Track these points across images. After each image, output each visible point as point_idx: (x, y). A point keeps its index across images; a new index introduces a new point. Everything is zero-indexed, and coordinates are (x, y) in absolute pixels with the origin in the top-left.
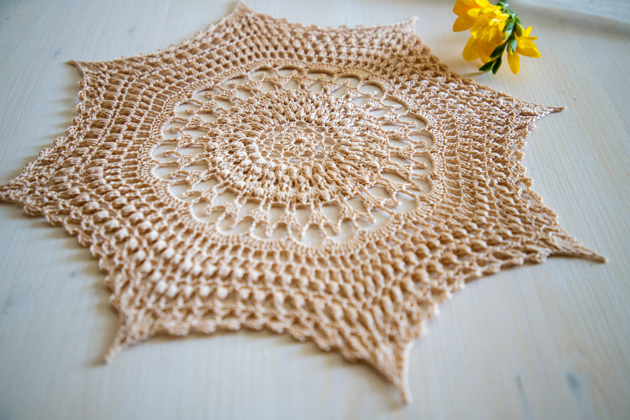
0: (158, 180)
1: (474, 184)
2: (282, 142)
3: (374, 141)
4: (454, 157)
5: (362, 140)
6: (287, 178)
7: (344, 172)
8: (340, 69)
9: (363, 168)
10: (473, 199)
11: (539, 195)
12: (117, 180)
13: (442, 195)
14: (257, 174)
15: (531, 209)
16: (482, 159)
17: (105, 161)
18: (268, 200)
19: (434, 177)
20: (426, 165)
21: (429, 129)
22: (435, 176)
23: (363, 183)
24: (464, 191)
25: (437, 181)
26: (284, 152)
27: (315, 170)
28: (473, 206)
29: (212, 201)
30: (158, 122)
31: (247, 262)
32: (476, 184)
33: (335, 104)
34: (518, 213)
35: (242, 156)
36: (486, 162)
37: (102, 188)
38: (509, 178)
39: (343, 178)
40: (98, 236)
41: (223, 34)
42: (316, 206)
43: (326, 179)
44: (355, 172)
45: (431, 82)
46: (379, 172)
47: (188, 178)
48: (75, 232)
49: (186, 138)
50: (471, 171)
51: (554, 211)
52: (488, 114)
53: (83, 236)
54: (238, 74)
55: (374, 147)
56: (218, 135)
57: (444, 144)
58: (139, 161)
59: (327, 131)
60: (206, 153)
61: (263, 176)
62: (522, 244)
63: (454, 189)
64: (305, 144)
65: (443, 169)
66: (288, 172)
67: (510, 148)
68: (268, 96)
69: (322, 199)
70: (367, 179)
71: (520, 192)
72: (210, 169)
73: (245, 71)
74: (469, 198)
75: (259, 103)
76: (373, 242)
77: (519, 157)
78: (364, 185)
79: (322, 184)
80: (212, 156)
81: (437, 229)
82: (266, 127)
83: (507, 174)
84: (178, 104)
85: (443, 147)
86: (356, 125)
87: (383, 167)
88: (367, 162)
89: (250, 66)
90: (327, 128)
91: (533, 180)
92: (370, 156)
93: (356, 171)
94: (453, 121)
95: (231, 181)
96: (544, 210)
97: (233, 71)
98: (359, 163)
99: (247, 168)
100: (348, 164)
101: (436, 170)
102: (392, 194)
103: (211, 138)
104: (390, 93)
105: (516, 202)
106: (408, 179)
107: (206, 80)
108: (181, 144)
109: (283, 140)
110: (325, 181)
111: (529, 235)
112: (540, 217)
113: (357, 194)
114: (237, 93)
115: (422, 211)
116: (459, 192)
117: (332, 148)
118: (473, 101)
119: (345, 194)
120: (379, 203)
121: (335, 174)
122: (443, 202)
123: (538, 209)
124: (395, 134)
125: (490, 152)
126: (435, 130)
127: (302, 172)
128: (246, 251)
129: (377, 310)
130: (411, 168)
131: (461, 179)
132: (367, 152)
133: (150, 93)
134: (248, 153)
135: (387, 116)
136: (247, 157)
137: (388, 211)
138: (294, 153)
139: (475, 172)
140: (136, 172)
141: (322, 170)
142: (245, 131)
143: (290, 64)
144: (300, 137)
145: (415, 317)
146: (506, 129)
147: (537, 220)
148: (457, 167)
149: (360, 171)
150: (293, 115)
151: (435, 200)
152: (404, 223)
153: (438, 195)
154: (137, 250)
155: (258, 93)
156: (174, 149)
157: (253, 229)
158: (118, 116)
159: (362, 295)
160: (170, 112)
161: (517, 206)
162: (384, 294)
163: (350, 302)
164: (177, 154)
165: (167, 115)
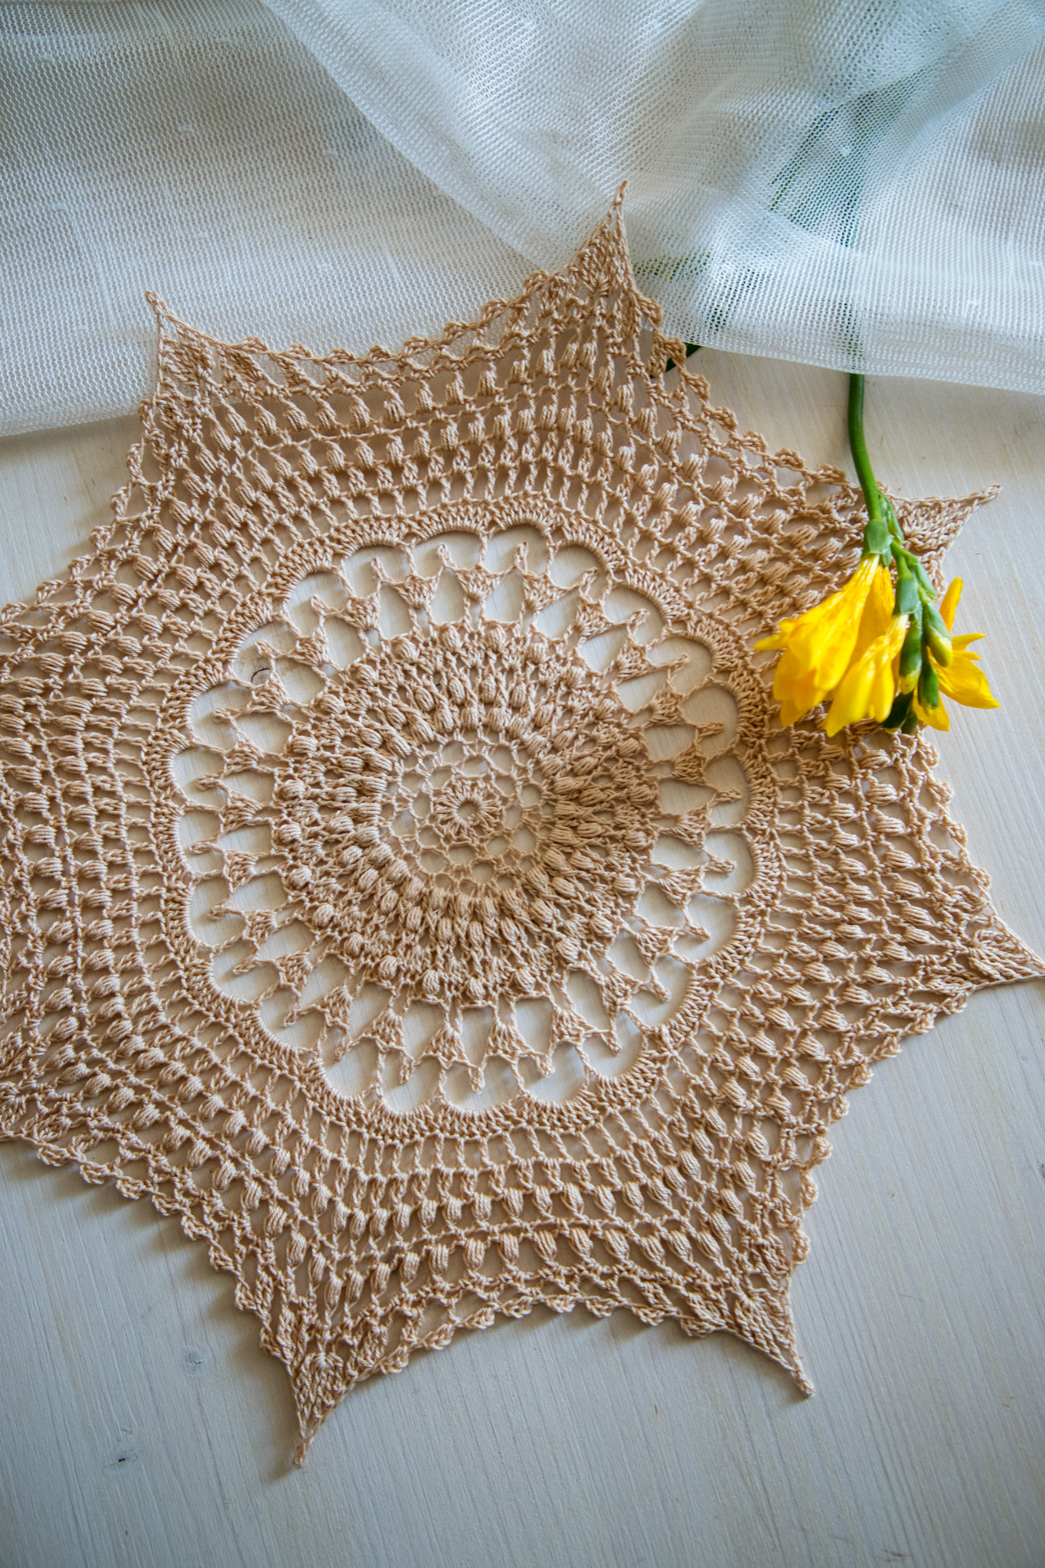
0: (231, 1003)
2: (433, 819)
13: (780, 879)
14: (415, 930)
18: (454, 1003)
24: (815, 851)
25: (762, 839)
26: (446, 846)
28: (841, 896)
30: (161, 833)
31: (459, 1178)
33: (509, 649)
35: (370, 883)
47: (283, 980)
49: (237, 864)
56: (294, 841)
59: (515, 755)
60: (292, 897)
61: (426, 932)
63: (795, 850)
65: (770, 799)
66: (476, 916)
68: (356, 677)
72: (318, 938)
74: (830, 874)
75: (343, 705)
78: (631, 901)
80: (308, 905)
82: (381, 781)
84: (171, 762)
86: (568, 713)
88: (619, 834)
90: (513, 746)
95: (368, 961)
99: (392, 915)
102: (682, 906)
103: (285, 851)
104: (619, 572)
108: (234, 884)
109: (432, 810)
113: (622, 930)
114: (283, 684)
116: (807, 857)
117: (541, 811)
121: (569, 888)
122: (784, 898)
124: (656, 717)
128: (451, 1142)
129: (718, 1219)
130: (709, 813)
133: (96, 738)
134: (379, 871)
135: (624, 660)
136: (382, 882)
142: (345, 807)
144: (467, 795)
150: (428, 729)
151: (769, 897)
152: (722, 983)
153: (771, 878)
154: (263, 1203)
155: (329, 669)
156: (226, 902)
157: (445, 1083)
158: (70, 836)
159: (683, 1193)
160: (169, 791)
161: (916, 871)
162: (722, 1182)
163: (669, 1218)
164: (236, 913)
165: (170, 803)
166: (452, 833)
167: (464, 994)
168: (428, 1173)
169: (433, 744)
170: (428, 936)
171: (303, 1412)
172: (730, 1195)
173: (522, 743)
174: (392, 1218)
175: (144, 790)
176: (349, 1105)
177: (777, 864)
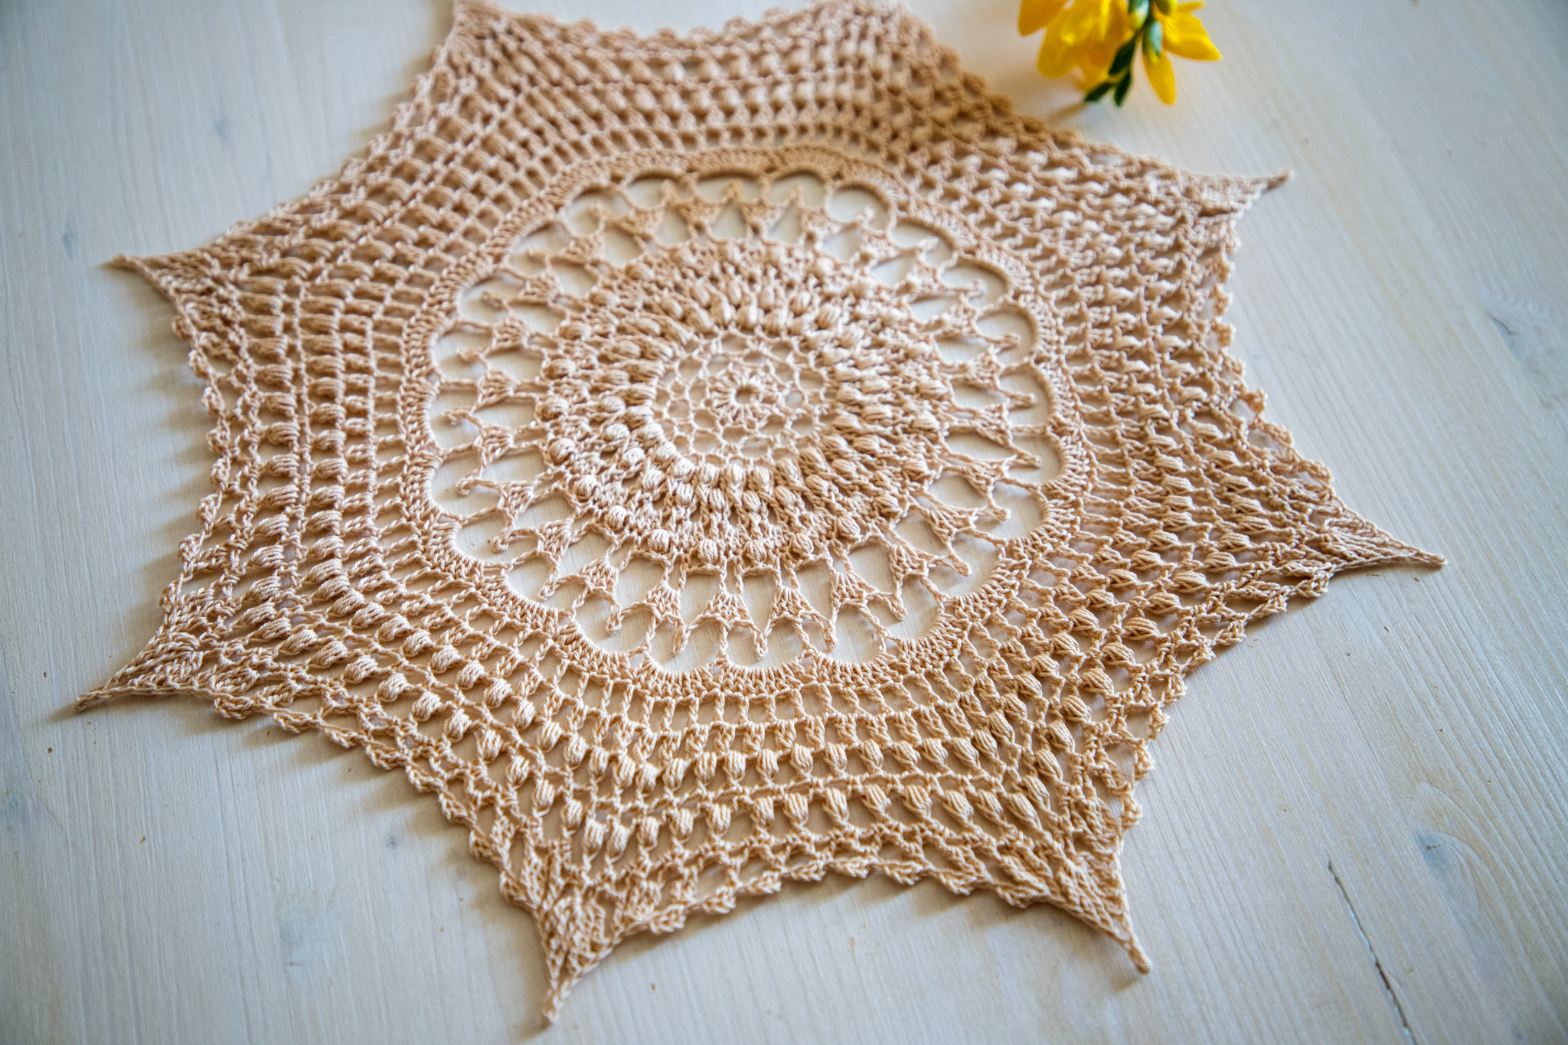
0: (475, 565)
1: (1147, 429)
2: (708, 403)
3: (907, 356)
4: (1089, 366)
5: (881, 359)
6: (754, 502)
7: (869, 458)
8: (771, 160)
9: (904, 437)
10: (1153, 470)
11: (1284, 429)
12: (384, 587)
13: (1089, 474)
14: (686, 505)
15: (1275, 470)
16: (1146, 357)
17: (336, 541)
18: (731, 566)
19: (1060, 429)
20: (1033, 397)
21: (1016, 297)
22: (1060, 424)
23: (917, 477)
24: (1130, 451)
25: (1070, 439)
26: (721, 428)
27: (807, 468)
28: (1160, 488)
29: (614, 595)
30: (410, 405)
31: (742, 732)
32: (1151, 430)
33: (790, 266)
34: (1252, 487)
35: (636, 460)
36: (1158, 367)
37: (364, 614)
38: (1216, 398)
39: (871, 475)
40: (409, 738)
41: (457, 100)
42: (837, 558)
43: (837, 484)
44: (891, 451)
45: (987, 157)
46: (942, 440)
47: (540, 547)
48: (352, 739)
49: (492, 436)
50: (1133, 399)
51: (1321, 465)
52: (1133, 229)
53: (374, 747)
54: (539, 222)
55: (913, 375)
56: (559, 414)
57: (1059, 333)
58: (413, 524)
59: (796, 348)
60: (552, 469)
61: (699, 505)
62: (1277, 563)
63: (1108, 451)
64: (761, 397)
65: (1072, 404)
66: (750, 484)
67: (1199, 314)
68: (632, 275)
69: (842, 537)
70: (923, 466)
71: (1244, 431)
72: (579, 510)
73: (550, 207)
74: (1145, 469)
75: (618, 300)
76: (979, 623)
77: (1222, 336)
78: (921, 481)
79: (833, 500)
80: (569, 476)
82: (660, 367)
83: (1208, 387)
84: (432, 341)
85: (1058, 342)
86: (856, 318)
87: (947, 425)
88: (909, 419)
89: (557, 190)
90: (795, 341)
91: (1266, 397)
92: (911, 403)
93: (894, 448)
94: (1062, 263)
95: (635, 534)
96: (1302, 467)
97: (524, 215)
98: (894, 425)
99: (657, 491)
100: (872, 433)
101: (1059, 408)
102: (985, 491)
103: (547, 425)
104: (903, 207)
105: (1242, 456)
106: (1006, 443)
107: (471, 256)
108: (487, 455)
109: (708, 395)
110: (835, 489)
111: (1285, 538)
112: (1296, 485)
113: (912, 508)
114: (558, 279)
115: (1058, 524)
116: (1122, 456)
117: (822, 397)
118: (1090, 197)
119: (889, 516)
120: (966, 523)
121: (850, 468)
122: (1095, 490)
123: (1290, 468)
124: (948, 327)
125: (1159, 336)
126: (1030, 297)
127: (780, 477)
128: (733, 703)
129: (1035, 782)
130: (1005, 414)
131: (1118, 423)
132: (902, 390)
133: (354, 320)
134: (646, 450)
135: (915, 279)
136: (649, 461)
137: (989, 539)
138: (745, 426)
139: (1141, 399)
140: (418, 554)
141: (822, 464)
142: (617, 389)
143: (649, 166)
144: (745, 381)
145: (1111, 782)
146: (1180, 265)
147: (1293, 496)
148: (1101, 392)
149: (902, 447)
150: (707, 320)
151: (1078, 489)
152: (1030, 562)
153: (1080, 474)
154: (504, 753)
155: (604, 268)
156: (477, 474)
157: (726, 647)
158: (310, 407)
159: (995, 757)
160: (424, 368)
161: (1245, 468)
162: (1038, 744)
163: (977, 777)
164: (488, 485)
165: (422, 380)
166: (730, 416)
167: (744, 557)
168: (707, 728)
169: (709, 334)
170: (701, 509)
171: (554, 962)
172: (1047, 756)
173: (805, 340)
174: (663, 772)
175: (397, 367)
176: (614, 660)
177: (1087, 461)
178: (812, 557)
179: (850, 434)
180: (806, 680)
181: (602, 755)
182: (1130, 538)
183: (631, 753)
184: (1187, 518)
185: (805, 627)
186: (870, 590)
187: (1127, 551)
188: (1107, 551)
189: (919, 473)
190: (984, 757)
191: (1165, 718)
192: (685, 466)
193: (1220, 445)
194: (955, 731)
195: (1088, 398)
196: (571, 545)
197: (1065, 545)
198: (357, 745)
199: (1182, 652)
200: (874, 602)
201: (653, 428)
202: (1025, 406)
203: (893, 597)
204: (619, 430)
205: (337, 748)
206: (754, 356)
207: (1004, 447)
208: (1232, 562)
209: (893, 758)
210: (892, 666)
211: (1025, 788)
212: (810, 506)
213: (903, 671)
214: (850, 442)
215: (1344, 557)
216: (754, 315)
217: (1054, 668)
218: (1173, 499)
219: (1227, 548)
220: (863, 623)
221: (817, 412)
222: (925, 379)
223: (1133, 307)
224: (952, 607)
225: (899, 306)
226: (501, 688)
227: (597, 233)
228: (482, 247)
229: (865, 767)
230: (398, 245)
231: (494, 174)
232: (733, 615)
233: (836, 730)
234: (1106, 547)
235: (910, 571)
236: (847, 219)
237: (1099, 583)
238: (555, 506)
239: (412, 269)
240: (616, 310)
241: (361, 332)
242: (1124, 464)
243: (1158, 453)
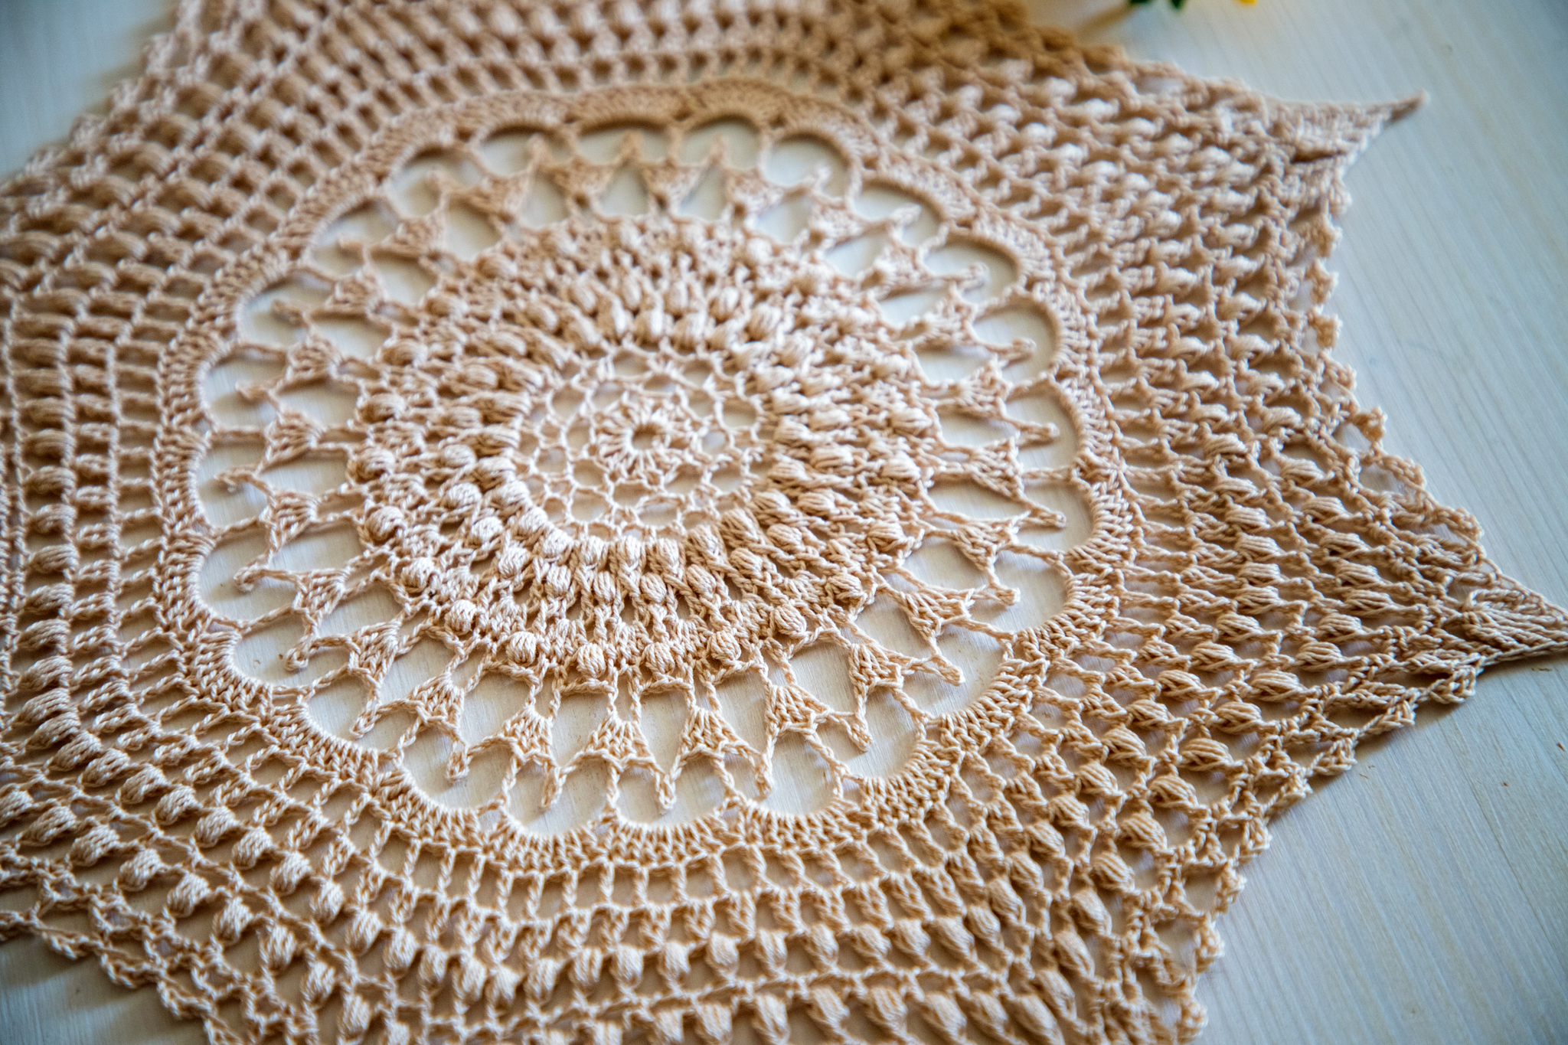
0: (260, 690)
1: (1214, 469)
2: (594, 450)
3: (875, 375)
4: (1132, 381)
5: (837, 381)
6: (656, 588)
7: (819, 521)
8: (685, 103)
9: (871, 490)
10: (1224, 527)
11: (1412, 463)
12: (131, 725)
13: (1132, 535)
14: (561, 595)
15: (1398, 522)
16: (1215, 368)
17: (61, 663)
18: (624, 681)
19: (1091, 473)
20: (1054, 429)
21: (1029, 286)
22: (1092, 466)
23: (888, 547)
24: (1191, 501)
25: (1104, 486)
26: (611, 485)
27: (733, 537)
28: (1232, 553)
29: (458, 727)
30: (169, 465)
31: (639, 918)
32: (1220, 471)
33: (710, 252)
34: (1364, 548)
35: (490, 534)
36: (1231, 380)
37: (100, 766)
38: (1313, 422)
39: (823, 545)
40: (163, 942)
41: (236, 30)
42: (775, 665)
43: (774, 560)
44: (853, 508)
45: (989, 88)
46: (924, 493)
47: (353, 663)
48: (82, 947)
49: (286, 507)
50: (1195, 427)
51: (1465, 513)
52: (1197, 184)
53: (113, 957)
54: (353, 199)
55: (883, 402)
56: (382, 471)
57: (1090, 336)
58: (172, 635)
59: (718, 369)
60: (371, 551)
61: (579, 595)
62: (1400, 655)
63: (1159, 502)
64: (668, 439)
65: (1108, 437)
66: (651, 564)
67: (1291, 304)
68: (486, 271)
69: (781, 636)
70: (896, 532)
71: (1354, 468)
72: (408, 608)
73: (370, 178)
74: (1212, 527)
75: (466, 308)
76: (975, 752)
77: (1323, 333)
78: (893, 553)
79: (769, 584)
80: (395, 560)
81: (1146, 661)
82: (525, 401)
83: (1302, 407)
84: (202, 374)
85: (1089, 349)
86: (802, 324)
87: (930, 472)
88: (876, 465)
89: (380, 154)
90: (716, 359)
91: (1385, 418)
92: (880, 441)
93: (855, 506)
94: (1094, 236)
95: (488, 639)
96: (1438, 517)
97: (332, 189)
98: (856, 474)
99: (520, 578)
100: (824, 487)
101: (1090, 442)
102: (984, 565)
103: (365, 489)
104: (870, 163)
105: (1351, 503)
106: (1015, 495)
107: (257, 250)
108: (278, 534)
109: (593, 440)
110: (772, 567)
111: (1412, 620)
112: (1428, 543)
113: (880, 591)
114: (381, 280)
115: (1088, 608)
116: (1179, 508)
117: (754, 437)
118: (1136, 141)
119: (847, 603)
120: (957, 610)
121: (793, 536)
122: (1140, 559)
123: (1420, 518)
124: (933, 333)
125: (1233, 336)
126: (1049, 287)
127: (694, 553)
128: (625, 876)
129: (1054, 978)
130: (1014, 453)
131: (1173, 462)
132: (867, 423)
133: (90, 347)
134: (505, 520)
135: (888, 266)
136: (508, 535)
137: (989, 632)
138: (645, 482)
139: (1206, 426)
140: (179, 678)
141: (754, 532)
142: (463, 434)
143: (510, 116)
144: (645, 418)
145: (1162, 976)
146: (1264, 235)
147: (1423, 558)
148: (1150, 418)
149: (866, 504)
150: (591, 333)
151: (1116, 557)
152: (1047, 663)
153: (1119, 536)
154: (299, 959)
155: (446, 262)
156: (265, 561)
157: (615, 796)
158: (26, 472)
159: (997, 943)
160: (189, 413)
161: (1355, 522)
162: (1058, 923)
163: (972, 973)
164: (280, 576)
165: (187, 429)
166: (623, 468)
167: (643, 667)
168: (588, 914)
169: (595, 352)
170: (581, 602)
172: (1071, 940)
173: (730, 357)
174: (525, 979)
175: (151, 412)
176: (456, 821)
177: (1129, 517)
178: (738, 665)
179: (794, 489)
180: (729, 841)
181: (437, 957)
182: (1190, 626)
183: (480, 952)
184: (1271, 594)
185: (729, 765)
186: (820, 709)
187: (1186, 643)
188: (1157, 645)
189: (890, 541)
190: (981, 944)
191: (1239, 881)
192: (559, 540)
193: (1319, 489)
194: (942, 908)
195: (1130, 428)
196: (398, 657)
197: (1097, 638)
198: (88, 954)
199: (1264, 787)
200: (826, 726)
201: (514, 488)
202: (1042, 441)
203: (854, 719)
204: (466, 493)
205: (59, 961)
206: (659, 382)
207: (1011, 500)
208: (1336, 655)
209: (852, 949)
210: (852, 817)
211: (1039, 987)
212: (736, 591)
213: (866, 823)
214: (794, 500)
215: (1497, 644)
216: (658, 323)
217: (1080, 814)
218: (1251, 568)
219: (1328, 636)
220: (812, 757)
221: (747, 459)
222: (900, 407)
223: (1196, 296)
224: (938, 730)
225: (864, 305)
226: (296, 865)
227: (436, 212)
228: (273, 238)
229: (812, 962)
230: (153, 237)
231: (290, 133)
232: (627, 751)
233: (771, 911)
234: (1156, 639)
235: (877, 680)
236: (791, 182)
237: (1146, 690)
238: (376, 603)
239: (172, 271)
240: (462, 321)
241: (100, 364)
242: (1182, 520)
243: (1231, 503)
